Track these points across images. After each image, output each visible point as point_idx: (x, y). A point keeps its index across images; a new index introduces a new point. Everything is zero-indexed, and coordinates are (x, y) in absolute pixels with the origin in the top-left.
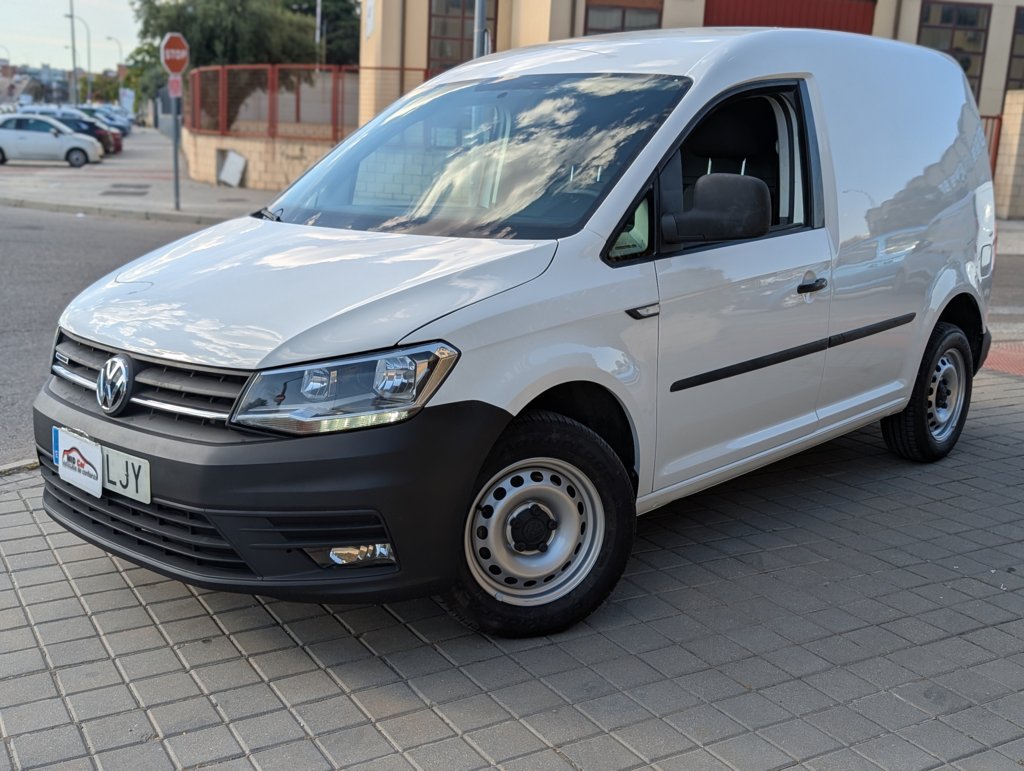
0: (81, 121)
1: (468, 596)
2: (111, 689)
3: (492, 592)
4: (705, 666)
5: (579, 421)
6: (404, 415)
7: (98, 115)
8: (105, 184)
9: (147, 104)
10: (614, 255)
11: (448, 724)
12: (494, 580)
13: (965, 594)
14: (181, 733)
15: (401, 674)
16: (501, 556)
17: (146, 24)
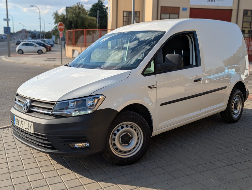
0: (41, 43)
1: (110, 155)
2: (23, 177)
3: (116, 154)
4: (166, 172)
5: (137, 113)
6: (92, 112)
7: (46, 42)
8: (45, 59)
9: (58, 39)
10: (145, 74)
11: (100, 186)
12: (116, 151)
13: (234, 155)
14: (37, 188)
15: (92, 174)
16: (118, 145)
17: (56, 20)
